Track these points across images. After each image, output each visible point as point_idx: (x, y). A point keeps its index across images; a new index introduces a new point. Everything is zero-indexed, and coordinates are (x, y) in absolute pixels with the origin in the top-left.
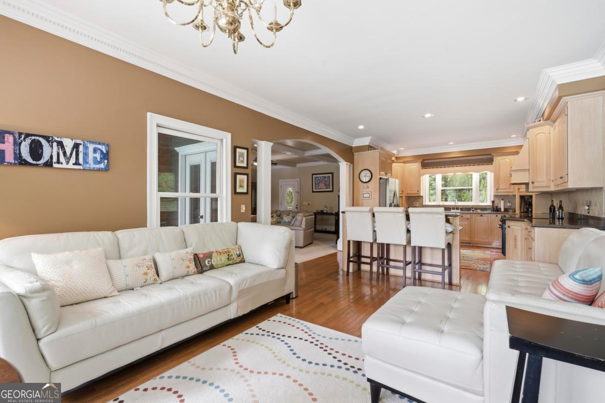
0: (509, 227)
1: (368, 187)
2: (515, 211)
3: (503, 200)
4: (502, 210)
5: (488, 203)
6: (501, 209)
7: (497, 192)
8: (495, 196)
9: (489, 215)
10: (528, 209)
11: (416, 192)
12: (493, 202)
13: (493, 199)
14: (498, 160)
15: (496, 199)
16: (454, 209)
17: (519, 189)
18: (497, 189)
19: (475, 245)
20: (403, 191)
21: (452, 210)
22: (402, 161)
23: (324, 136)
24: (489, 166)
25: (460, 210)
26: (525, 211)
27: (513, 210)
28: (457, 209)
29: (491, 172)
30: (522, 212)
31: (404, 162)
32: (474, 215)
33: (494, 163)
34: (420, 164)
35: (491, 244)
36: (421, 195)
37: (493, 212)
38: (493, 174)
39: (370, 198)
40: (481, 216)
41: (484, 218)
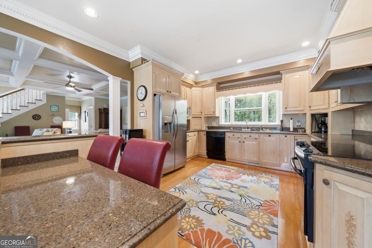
0: (326, 182)
1: (144, 106)
2: (305, 131)
3: (292, 119)
4: (291, 129)
5: (277, 123)
6: (289, 128)
7: (286, 111)
8: (284, 115)
9: (278, 135)
10: (320, 129)
11: (212, 113)
12: (282, 121)
13: (281, 119)
14: (286, 77)
15: (284, 118)
16: (245, 128)
17: (310, 107)
18: (286, 108)
19: (262, 166)
20: (201, 113)
21: (243, 130)
22: (200, 85)
23: (94, 48)
24: (278, 85)
25: (250, 130)
26: (317, 131)
27: (303, 130)
28: (248, 128)
29: (280, 90)
30: (313, 132)
31: (203, 86)
32: (262, 135)
33: (283, 81)
34: (215, 87)
35: (280, 166)
36: (217, 115)
37: (282, 132)
38: (281, 92)
39: (145, 118)
40: (270, 136)
41: (273, 137)
